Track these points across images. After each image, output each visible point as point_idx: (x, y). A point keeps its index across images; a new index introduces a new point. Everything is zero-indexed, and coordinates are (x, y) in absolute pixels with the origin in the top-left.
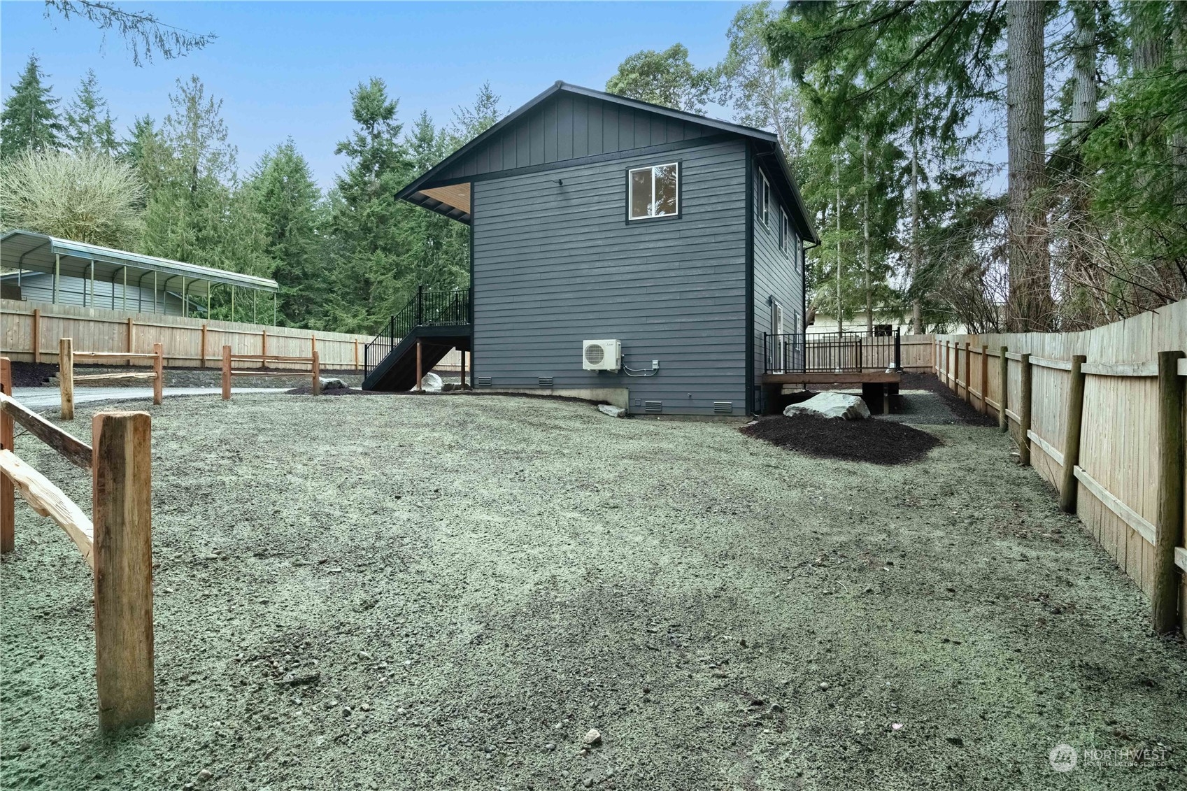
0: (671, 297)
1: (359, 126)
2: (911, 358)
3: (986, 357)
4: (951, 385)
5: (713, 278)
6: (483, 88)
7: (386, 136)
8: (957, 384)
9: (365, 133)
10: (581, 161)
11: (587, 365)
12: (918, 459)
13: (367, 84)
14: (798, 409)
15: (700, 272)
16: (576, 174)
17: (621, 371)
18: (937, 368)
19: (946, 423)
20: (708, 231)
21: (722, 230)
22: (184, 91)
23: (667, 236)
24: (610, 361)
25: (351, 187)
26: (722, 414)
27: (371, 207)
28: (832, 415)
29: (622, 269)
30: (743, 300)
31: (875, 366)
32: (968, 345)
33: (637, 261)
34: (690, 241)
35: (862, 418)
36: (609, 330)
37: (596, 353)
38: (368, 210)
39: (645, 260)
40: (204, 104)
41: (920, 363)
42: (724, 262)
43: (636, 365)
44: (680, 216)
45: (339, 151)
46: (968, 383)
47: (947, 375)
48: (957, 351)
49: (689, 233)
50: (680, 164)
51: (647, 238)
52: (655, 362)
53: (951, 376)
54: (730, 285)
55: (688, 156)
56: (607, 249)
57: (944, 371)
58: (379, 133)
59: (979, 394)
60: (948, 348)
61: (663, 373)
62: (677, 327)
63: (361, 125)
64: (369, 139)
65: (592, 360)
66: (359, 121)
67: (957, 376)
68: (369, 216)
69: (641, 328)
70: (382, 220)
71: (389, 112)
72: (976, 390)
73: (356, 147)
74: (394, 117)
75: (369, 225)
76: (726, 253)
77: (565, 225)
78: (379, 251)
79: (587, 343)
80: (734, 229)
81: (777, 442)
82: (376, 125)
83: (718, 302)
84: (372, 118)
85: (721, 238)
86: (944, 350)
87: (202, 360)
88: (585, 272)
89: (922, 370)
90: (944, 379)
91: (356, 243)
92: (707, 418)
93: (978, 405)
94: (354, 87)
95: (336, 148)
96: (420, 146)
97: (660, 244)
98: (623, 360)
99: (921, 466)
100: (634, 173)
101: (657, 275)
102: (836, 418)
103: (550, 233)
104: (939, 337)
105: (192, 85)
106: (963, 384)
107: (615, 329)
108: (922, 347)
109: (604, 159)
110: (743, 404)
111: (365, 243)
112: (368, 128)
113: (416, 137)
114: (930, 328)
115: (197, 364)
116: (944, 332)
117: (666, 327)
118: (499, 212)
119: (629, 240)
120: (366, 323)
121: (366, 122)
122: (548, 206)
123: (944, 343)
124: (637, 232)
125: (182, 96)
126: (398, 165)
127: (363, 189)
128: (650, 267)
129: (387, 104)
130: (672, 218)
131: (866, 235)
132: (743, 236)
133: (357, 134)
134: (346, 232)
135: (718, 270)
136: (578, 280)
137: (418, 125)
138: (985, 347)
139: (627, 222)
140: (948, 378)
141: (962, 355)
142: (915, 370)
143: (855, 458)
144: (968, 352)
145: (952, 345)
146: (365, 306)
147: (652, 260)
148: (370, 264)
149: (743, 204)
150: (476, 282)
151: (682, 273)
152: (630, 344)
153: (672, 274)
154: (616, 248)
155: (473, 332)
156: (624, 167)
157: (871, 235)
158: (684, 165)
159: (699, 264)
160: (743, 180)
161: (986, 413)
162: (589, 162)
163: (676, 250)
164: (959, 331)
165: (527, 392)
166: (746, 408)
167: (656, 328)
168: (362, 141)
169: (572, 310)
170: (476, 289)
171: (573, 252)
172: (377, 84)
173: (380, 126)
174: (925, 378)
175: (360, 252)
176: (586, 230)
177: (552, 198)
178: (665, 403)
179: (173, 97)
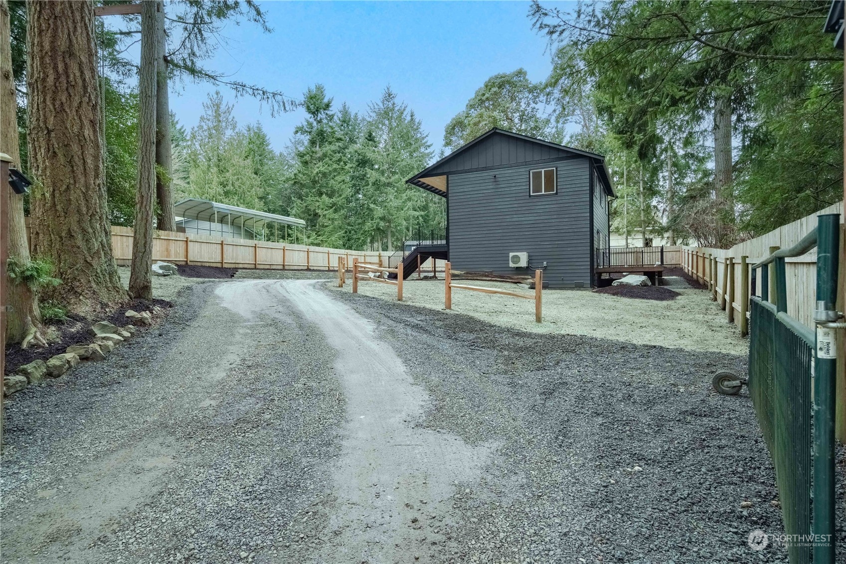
0: (553, 232)
1: (308, 116)
2: (669, 259)
3: (704, 258)
4: (690, 274)
5: (574, 223)
6: (386, 89)
7: (325, 121)
8: (692, 273)
9: (312, 120)
10: (505, 166)
11: (511, 265)
12: (672, 299)
13: (313, 88)
14: (619, 282)
15: (567, 220)
16: (503, 172)
17: (527, 267)
18: (683, 264)
19: (685, 288)
20: (571, 201)
21: (578, 200)
22: (211, 100)
23: (550, 203)
24: (523, 263)
25: (305, 155)
26: (579, 287)
27: (318, 168)
28: (635, 284)
29: (527, 219)
30: (589, 233)
31: (649, 263)
32: (697, 252)
33: (535, 215)
34: (562, 205)
35: (648, 285)
36: (521, 247)
37: (516, 259)
38: (317, 170)
39: (539, 214)
40: (223, 107)
41: (674, 262)
42: (579, 215)
43: (534, 264)
44: (557, 193)
45: (296, 132)
46: (697, 272)
47: (688, 268)
48: (693, 255)
49: (561, 202)
50: (556, 169)
51: (540, 204)
52: (545, 263)
53: (690, 269)
54: (583, 226)
55: (561, 165)
56: (519, 209)
57: (686, 266)
58: (321, 119)
59: (701, 276)
60: (688, 254)
61: (548, 268)
62: (556, 246)
63: (310, 115)
64: (315, 124)
65: (513, 262)
66: (309, 112)
67: (692, 269)
68: (317, 173)
69: (538, 247)
70: (324, 175)
71: (328, 106)
72: (700, 274)
73: (307, 129)
74: (330, 109)
75: (317, 179)
76: (580, 211)
77: (497, 197)
78: (324, 196)
79: (511, 254)
80: (584, 199)
81: (614, 294)
82: (319, 114)
83: (576, 234)
84: (317, 110)
85: (577, 204)
86: (686, 254)
87: (283, 265)
88: (508, 220)
89: (674, 266)
90: (686, 271)
91: (308, 190)
92: (572, 289)
93: (701, 281)
94: (306, 91)
95: (294, 130)
96: (342, 125)
97: (547, 206)
98: (529, 262)
99: (673, 301)
100: (533, 173)
101: (546, 221)
102: (637, 285)
103: (490, 201)
104: (684, 247)
105: (215, 96)
106: (695, 272)
107: (524, 247)
108: (674, 253)
109: (518, 165)
110: (589, 282)
111: (314, 190)
112: (314, 116)
113: (339, 120)
114: (679, 241)
115: (281, 267)
116: (687, 244)
117: (550, 246)
118: (462, 190)
119: (531, 204)
120: (316, 242)
121: (313, 113)
122: (488, 187)
123: (686, 251)
124: (535, 200)
125: (209, 102)
126: (333, 140)
127: (311, 156)
128: (542, 218)
129: (326, 101)
130: (553, 194)
131: (641, 189)
132: (588, 203)
133: (308, 122)
134: (301, 184)
135: (576, 219)
136: (505, 224)
137: (340, 112)
138: (704, 254)
139: (530, 196)
140: (688, 270)
141: (695, 257)
142: (670, 266)
143: (647, 298)
144: (697, 256)
145: (690, 252)
146: (314, 230)
147: (542, 214)
148: (318, 204)
149: (588, 188)
150: (450, 225)
151: (558, 220)
152: (531, 254)
153: (553, 221)
154: (524, 208)
155: (449, 249)
156: (528, 169)
157: (644, 189)
158: (558, 169)
159: (566, 216)
160: (588, 177)
161: (704, 284)
162: (511, 167)
163: (555, 209)
164: (693, 244)
165: (478, 278)
166: (590, 284)
167: (545, 247)
168: (310, 124)
169: (502, 238)
170: (450, 228)
171: (502, 210)
172: (320, 88)
173: (322, 115)
174: (676, 270)
175: (311, 196)
176: (508, 199)
177: (490, 184)
178: (550, 282)
179: (205, 104)
